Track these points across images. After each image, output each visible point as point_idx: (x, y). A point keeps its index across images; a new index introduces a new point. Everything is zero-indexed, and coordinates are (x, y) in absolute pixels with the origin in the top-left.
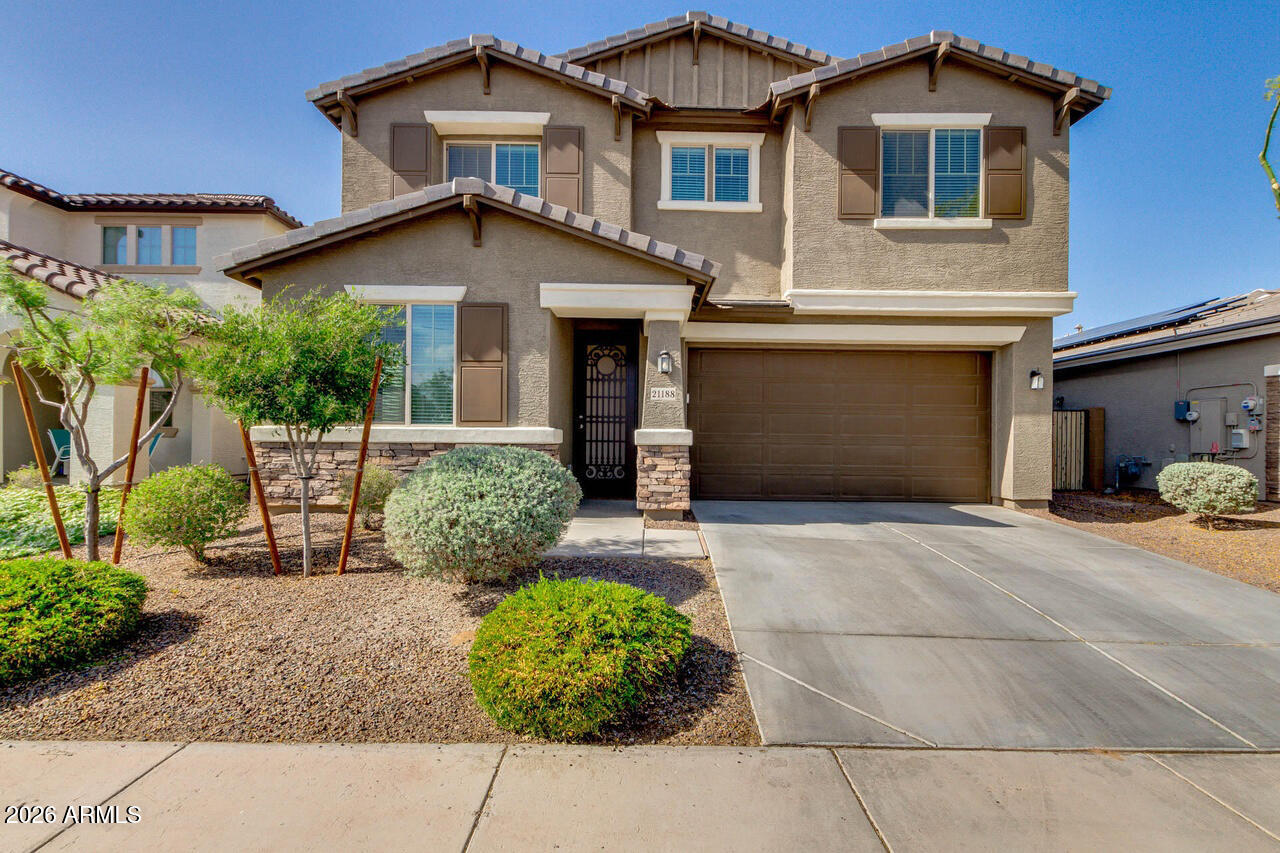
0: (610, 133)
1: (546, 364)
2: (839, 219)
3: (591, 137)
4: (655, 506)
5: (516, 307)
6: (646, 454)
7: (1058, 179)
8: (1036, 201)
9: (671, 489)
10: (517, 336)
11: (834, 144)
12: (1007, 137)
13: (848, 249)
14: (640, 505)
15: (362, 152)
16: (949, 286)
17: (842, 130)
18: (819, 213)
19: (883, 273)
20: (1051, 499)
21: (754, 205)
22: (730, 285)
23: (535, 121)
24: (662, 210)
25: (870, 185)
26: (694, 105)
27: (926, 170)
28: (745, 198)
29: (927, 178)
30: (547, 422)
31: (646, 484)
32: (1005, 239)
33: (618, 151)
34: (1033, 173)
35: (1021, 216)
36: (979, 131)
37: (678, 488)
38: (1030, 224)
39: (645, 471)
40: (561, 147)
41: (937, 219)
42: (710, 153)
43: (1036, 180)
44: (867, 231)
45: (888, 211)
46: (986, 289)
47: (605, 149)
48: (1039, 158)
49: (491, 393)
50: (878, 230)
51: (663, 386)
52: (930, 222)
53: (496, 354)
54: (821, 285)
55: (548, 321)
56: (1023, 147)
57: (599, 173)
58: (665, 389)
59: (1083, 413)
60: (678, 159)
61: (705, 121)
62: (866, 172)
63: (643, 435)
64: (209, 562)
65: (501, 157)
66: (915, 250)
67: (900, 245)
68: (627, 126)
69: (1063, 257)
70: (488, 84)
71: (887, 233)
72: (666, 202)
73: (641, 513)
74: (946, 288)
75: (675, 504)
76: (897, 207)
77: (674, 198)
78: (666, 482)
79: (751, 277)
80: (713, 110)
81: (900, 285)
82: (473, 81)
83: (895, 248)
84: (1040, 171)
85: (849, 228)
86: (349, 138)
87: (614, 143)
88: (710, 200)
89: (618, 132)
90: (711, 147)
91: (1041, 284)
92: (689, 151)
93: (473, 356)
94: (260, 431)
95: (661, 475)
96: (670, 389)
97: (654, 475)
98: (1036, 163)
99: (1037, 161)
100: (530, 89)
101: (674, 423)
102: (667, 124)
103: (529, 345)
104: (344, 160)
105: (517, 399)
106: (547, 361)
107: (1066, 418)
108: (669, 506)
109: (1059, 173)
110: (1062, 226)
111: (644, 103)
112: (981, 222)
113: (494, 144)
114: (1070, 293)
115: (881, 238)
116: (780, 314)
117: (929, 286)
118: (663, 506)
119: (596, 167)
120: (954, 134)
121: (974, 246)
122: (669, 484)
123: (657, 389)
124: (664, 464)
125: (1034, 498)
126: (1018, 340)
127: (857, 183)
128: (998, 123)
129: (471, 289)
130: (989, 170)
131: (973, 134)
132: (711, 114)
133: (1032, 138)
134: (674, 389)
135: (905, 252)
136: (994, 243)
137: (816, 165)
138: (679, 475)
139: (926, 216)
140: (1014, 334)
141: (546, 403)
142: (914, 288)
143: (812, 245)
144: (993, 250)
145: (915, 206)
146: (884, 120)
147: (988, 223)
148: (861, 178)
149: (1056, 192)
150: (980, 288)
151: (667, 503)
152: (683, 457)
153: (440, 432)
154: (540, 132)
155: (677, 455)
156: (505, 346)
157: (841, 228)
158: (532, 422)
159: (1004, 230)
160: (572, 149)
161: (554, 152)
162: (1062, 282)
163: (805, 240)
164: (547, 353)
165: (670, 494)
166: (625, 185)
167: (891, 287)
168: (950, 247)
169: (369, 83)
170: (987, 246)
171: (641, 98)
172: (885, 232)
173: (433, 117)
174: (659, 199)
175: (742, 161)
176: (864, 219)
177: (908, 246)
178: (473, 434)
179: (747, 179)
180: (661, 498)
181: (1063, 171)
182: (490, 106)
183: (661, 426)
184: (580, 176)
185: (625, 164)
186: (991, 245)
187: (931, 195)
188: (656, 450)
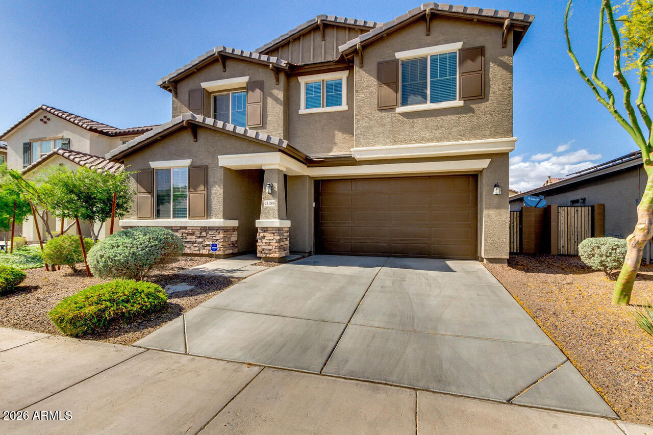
0: (274, 81)
1: (222, 192)
2: (378, 110)
3: (266, 85)
4: (264, 256)
5: (210, 166)
6: (261, 231)
7: (504, 73)
8: (492, 86)
9: (271, 248)
10: (211, 180)
11: (375, 72)
12: (473, 53)
13: (383, 125)
14: (259, 255)
15: (179, 103)
16: (439, 139)
17: (379, 64)
18: (368, 108)
19: (401, 136)
20: (508, 258)
21: (344, 107)
22: (332, 148)
23: (243, 80)
24: (301, 114)
25: (394, 91)
26: (323, 61)
27: (426, 78)
28: (340, 104)
29: (426, 82)
30: (222, 217)
31: (261, 245)
32: (472, 111)
33: (277, 89)
34: (489, 71)
35: (483, 97)
36: (456, 52)
37: (274, 247)
38: (487, 100)
39: (260, 239)
40: (253, 91)
41: (431, 104)
42: (323, 84)
43: (491, 75)
44: (393, 115)
45: (404, 103)
46: (461, 140)
47: (272, 89)
48: (493, 63)
49: (201, 205)
50: (399, 113)
51: (270, 199)
52: (429, 106)
53: (202, 188)
54: (369, 145)
55: (222, 172)
56: (483, 58)
57: (270, 101)
58: (270, 201)
59: (590, 207)
60: (308, 88)
61: (317, 69)
62: (392, 84)
63: (260, 223)
64: (75, 270)
65: (234, 98)
66: (420, 122)
67: (411, 120)
68: (282, 77)
69: (509, 118)
70: (224, 67)
71: (404, 114)
72: (303, 111)
73: (260, 258)
74: (437, 141)
75: (273, 255)
76: (409, 100)
77: (307, 107)
78: (269, 244)
79: (343, 143)
80: (319, 63)
81: (411, 142)
82: (218, 67)
83: (408, 122)
84: (494, 71)
85: (384, 114)
86: (174, 99)
87: (276, 86)
88: (323, 107)
89: (278, 80)
90: (323, 81)
91: (495, 135)
92: (334, 82)
93: (193, 189)
94: (123, 222)
95: (267, 241)
96: (272, 201)
97: (264, 241)
98: (491, 65)
99: (492, 64)
100: (242, 66)
101: (273, 217)
102: (303, 72)
103: (215, 183)
104: (173, 108)
105: (211, 207)
106: (222, 190)
107: (577, 211)
108: (271, 256)
109: (506, 70)
110: (508, 99)
111: (285, 65)
112: (458, 103)
113: (231, 93)
114: (514, 138)
115: (401, 117)
116: (348, 161)
117: (427, 140)
118: (268, 256)
119: (268, 98)
120: (441, 56)
121: (453, 117)
122: (271, 245)
123: (267, 201)
124: (269, 236)
125: (497, 257)
126: (486, 167)
127: (387, 91)
128: (467, 46)
129: (194, 160)
130: (460, 73)
131: (453, 54)
132: (319, 65)
133: (488, 52)
134: (274, 201)
135: (413, 123)
136: (465, 113)
137: (366, 84)
138: (275, 241)
139: (426, 103)
140: (484, 164)
141: (222, 209)
142: (419, 142)
143: (365, 125)
144: (465, 118)
145: (420, 98)
146: (401, 55)
147: (461, 103)
148: (389, 87)
149: (504, 81)
150: (457, 140)
151: (270, 254)
152: (276, 232)
153: (181, 222)
154: (245, 85)
155: (274, 231)
156: (206, 184)
157: (379, 115)
158: (216, 217)
159: (472, 106)
160: (258, 91)
161: (250, 93)
162: (509, 132)
163: (361, 122)
164: (222, 186)
165: (270, 250)
166: (281, 104)
167: (406, 143)
168: (439, 118)
169: (178, 75)
170: (462, 115)
171: (283, 63)
172: (403, 114)
173: (204, 85)
174: (300, 109)
175: (338, 86)
176: (391, 109)
177: (415, 120)
178: (193, 222)
179: (341, 94)
180: (267, 252)
181: (509, 68)
182: (225, 77)
183: (268, 218)
184: (261, 103)
185: (280, 95)
186: (464, 115)
187: (428, 92)
188: (265, 230)
